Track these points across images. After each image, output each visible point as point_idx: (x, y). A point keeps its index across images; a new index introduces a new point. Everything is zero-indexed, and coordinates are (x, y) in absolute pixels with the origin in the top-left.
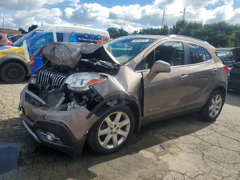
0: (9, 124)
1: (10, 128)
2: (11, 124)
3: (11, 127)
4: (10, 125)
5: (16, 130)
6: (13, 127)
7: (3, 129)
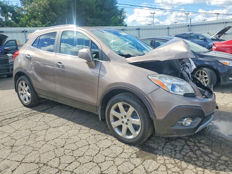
0: (211, 160)
1: (214, 153)
2: (210, 157)
3: (211, 153)
4: (212, 156)
5: (210, 146)
6: (209, 152)
7: (222, 155)
